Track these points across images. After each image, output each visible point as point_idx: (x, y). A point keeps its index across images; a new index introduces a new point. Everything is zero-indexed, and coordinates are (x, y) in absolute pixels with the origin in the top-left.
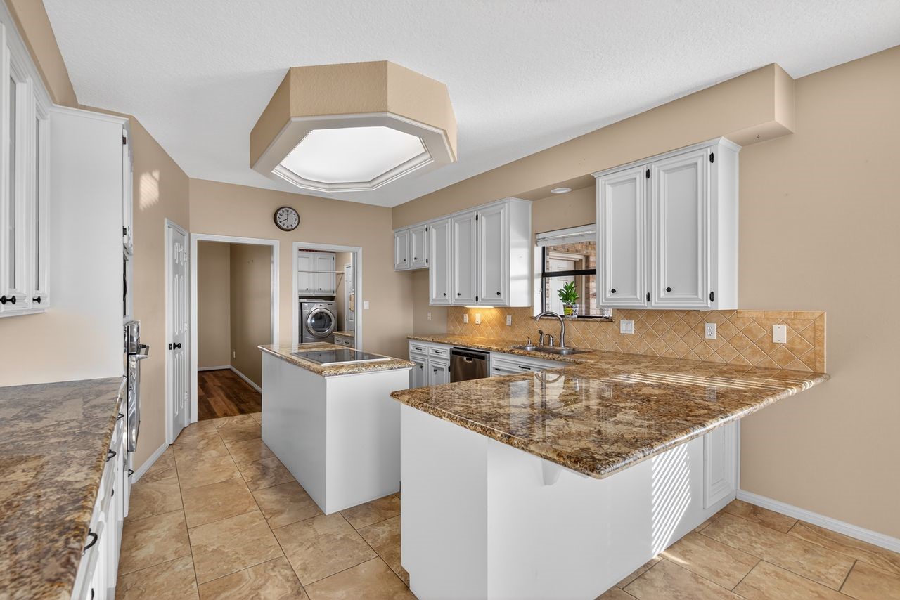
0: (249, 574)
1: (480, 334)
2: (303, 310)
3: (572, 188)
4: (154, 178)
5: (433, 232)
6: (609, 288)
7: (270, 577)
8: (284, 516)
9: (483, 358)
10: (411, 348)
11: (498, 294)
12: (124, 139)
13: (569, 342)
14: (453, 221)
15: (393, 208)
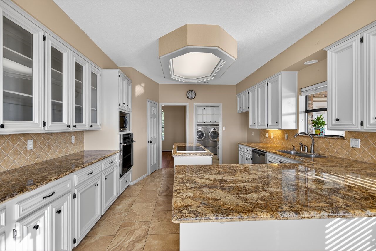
0: (137, 223)
1: (273, 143)
2: (208, 130)
3: (318, 60)
4: (142, 86)
5: (251, 93)
6: (334, 118)
7: (142, 227)
8: (161, 207)
9: (264, 155)
10: (239, 148)
11: (276, 122)
12: (119, 76)
13: (318, 150)
14: (258, 87)
15: (236, 85)
